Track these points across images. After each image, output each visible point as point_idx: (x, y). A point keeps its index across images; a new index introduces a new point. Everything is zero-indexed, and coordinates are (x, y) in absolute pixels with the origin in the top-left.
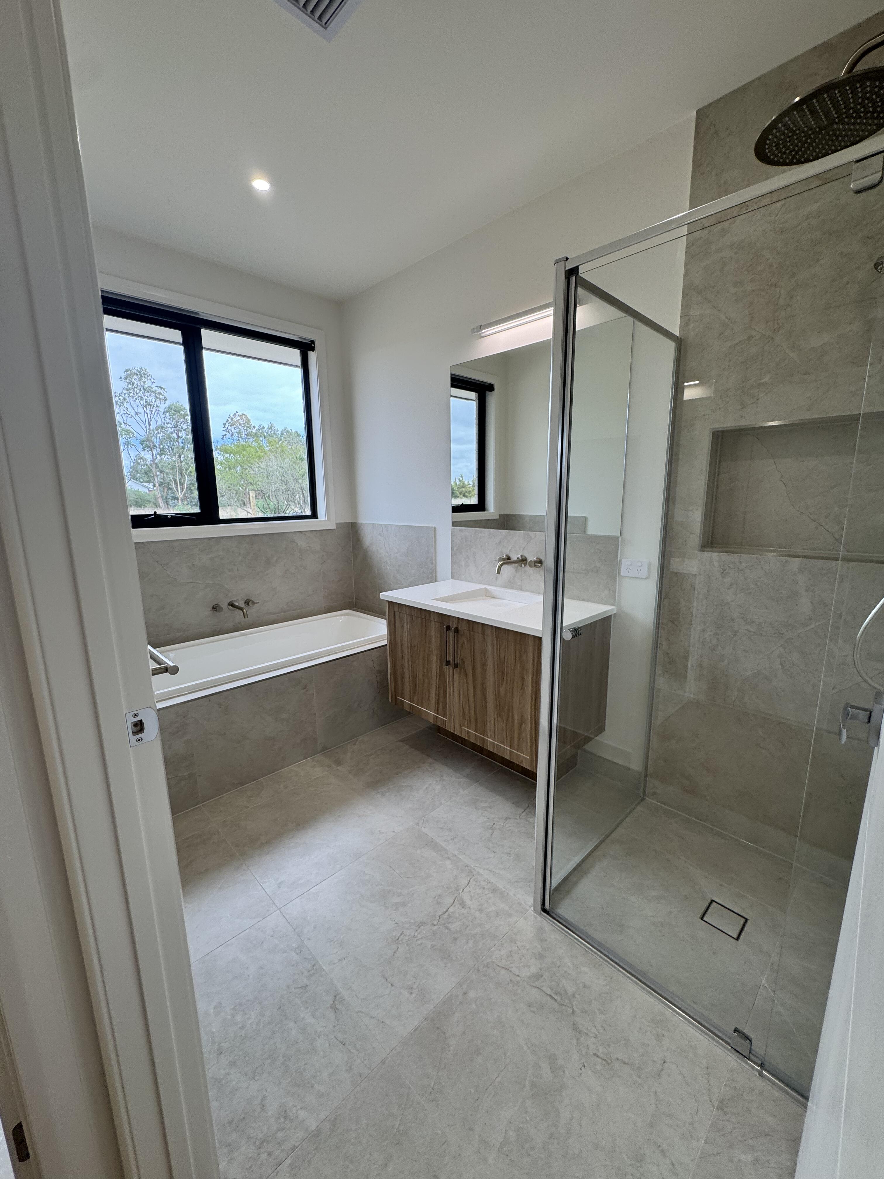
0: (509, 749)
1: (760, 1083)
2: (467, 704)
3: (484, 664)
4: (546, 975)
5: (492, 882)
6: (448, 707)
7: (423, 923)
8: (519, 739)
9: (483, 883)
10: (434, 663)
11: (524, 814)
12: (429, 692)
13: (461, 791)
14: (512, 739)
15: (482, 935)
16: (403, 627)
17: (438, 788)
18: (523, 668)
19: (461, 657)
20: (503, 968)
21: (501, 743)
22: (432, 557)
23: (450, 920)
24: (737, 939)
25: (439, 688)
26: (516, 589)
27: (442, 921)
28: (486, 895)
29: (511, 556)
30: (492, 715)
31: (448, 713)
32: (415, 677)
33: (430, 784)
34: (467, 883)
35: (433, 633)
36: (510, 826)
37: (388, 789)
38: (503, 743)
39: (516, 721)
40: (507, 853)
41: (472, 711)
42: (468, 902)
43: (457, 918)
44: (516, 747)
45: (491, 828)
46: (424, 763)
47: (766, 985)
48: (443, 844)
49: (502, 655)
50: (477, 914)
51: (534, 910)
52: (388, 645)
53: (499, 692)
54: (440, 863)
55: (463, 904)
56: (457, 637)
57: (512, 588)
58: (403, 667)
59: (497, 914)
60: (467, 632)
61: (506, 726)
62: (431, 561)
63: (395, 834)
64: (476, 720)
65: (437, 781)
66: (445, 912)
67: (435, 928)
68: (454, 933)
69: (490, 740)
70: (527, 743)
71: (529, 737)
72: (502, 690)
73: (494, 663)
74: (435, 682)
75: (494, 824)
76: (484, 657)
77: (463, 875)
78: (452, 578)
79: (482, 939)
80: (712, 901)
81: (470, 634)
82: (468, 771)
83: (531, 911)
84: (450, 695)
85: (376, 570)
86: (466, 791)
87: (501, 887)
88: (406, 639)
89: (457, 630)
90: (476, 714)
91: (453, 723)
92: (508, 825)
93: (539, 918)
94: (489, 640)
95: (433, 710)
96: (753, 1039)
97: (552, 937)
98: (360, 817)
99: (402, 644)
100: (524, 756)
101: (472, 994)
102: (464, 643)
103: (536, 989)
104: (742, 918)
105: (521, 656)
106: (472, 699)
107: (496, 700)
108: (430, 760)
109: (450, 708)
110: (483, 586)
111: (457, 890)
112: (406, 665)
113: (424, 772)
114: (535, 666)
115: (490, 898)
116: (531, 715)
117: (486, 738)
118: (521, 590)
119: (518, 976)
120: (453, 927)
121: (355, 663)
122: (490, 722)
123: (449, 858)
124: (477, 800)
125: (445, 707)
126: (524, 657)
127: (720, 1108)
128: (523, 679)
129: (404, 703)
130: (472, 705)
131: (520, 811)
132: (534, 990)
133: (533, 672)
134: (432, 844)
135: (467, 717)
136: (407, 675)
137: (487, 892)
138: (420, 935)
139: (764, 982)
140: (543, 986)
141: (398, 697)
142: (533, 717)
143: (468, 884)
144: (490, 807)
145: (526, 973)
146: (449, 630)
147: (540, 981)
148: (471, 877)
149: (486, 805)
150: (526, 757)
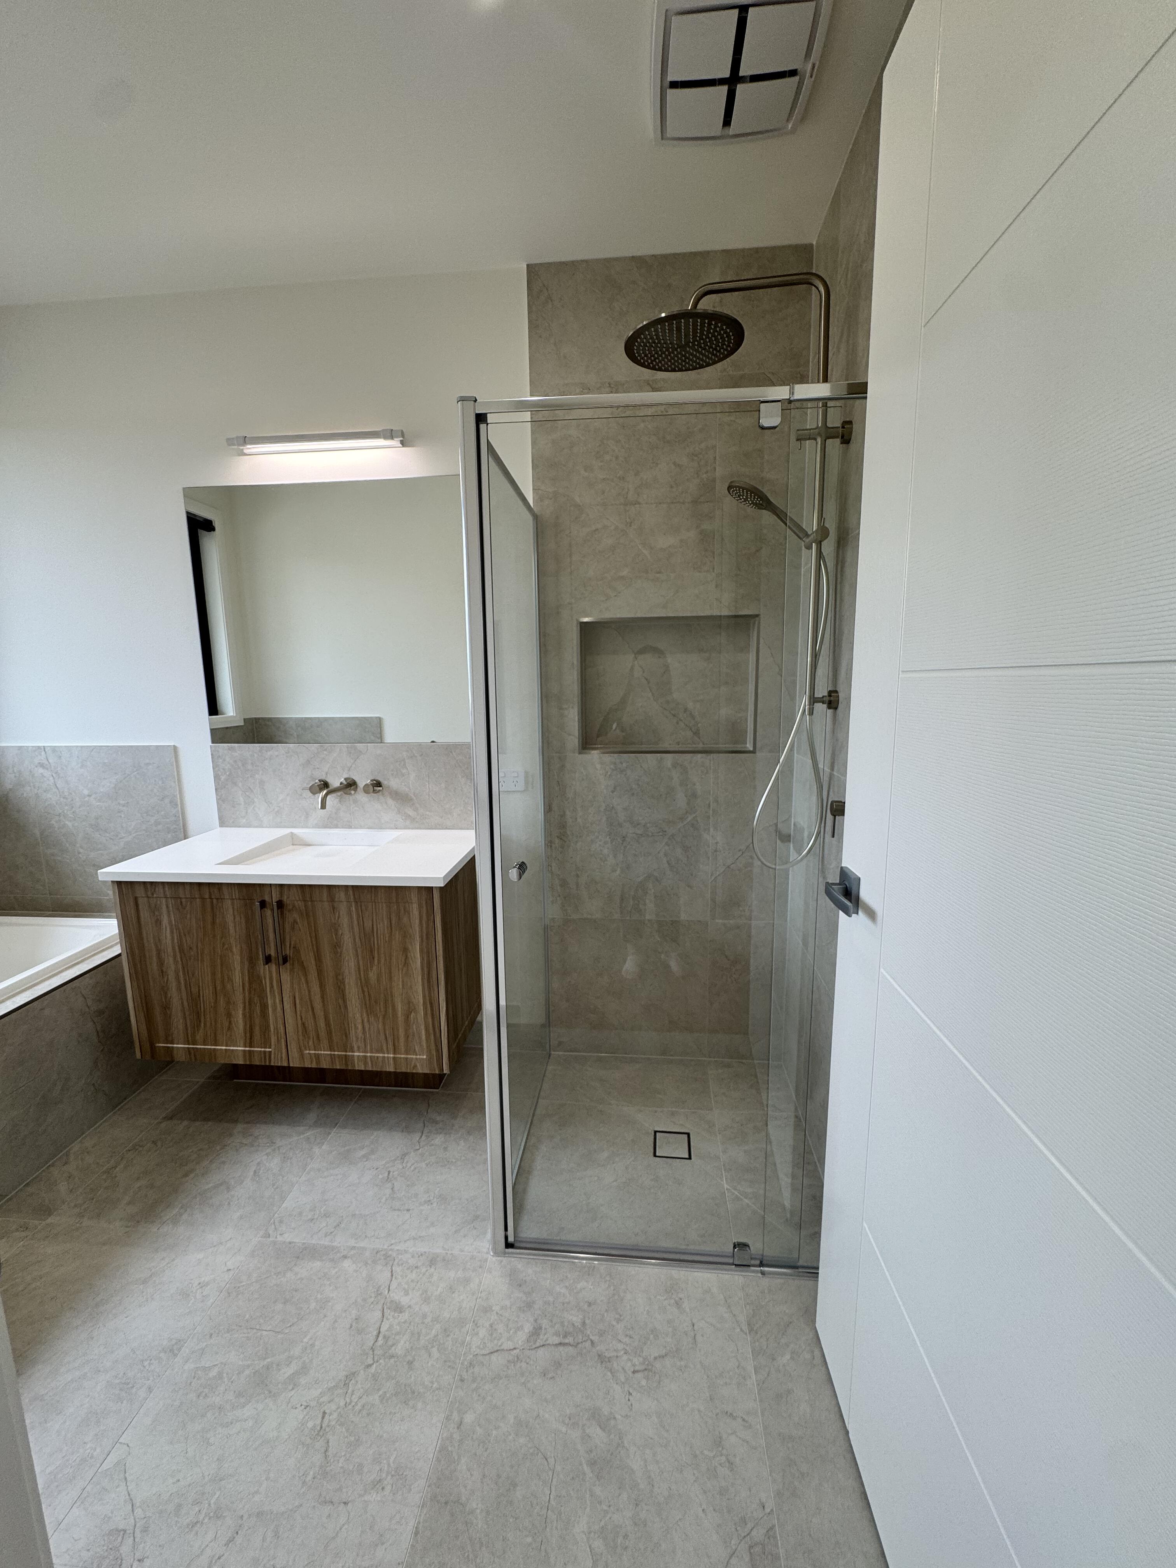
0: (392, 1056)
1: (765, 1282)
2: (310, 1012)
3: (336, 947)
4: (545, 1323)
5: (425, 1252)
6: (272, 1030)
7: (351, 1376)
8: (407, 1037)
9: (412, 1262)
10: (237, 966)
11: (424, 1137)
12: (229, 1015)
13: (316, 1150)
14: (396, 1039)
15: (445, 1330)
16: (158, 922)
17: (274, 1163)
18: (405, 935)
19: (293, 943)
20: (492, 1353)
21: (378, 1051)
22: (175, 796)
23: (390, 1343)
24: (690, 1158)
25: (250, 1004)
26: (343, 828)
27: (378, 1352)
28: (424, 1274)
29: (330, 780)
30: (358, 1015)
31: (273, 1040)
32: (194, 1000)
33: (259, 1164)
34: (390, 1274)
35: (229, 918)
36: (412, 1165)
37: (182, 1208)
38: (380, 1050)
39: (400, 1014)
40: (425, 1202)
41: (322, 1024)
42: (405, 1301)
43: (398, 1333)
44: (403, 1050)
45: (387, 1180)
46: (231, 1135)
47: (729, 1187)
48: (326, 1242)
49: (368, 924)
50: (426, 1308)
51: (496, 1254)
52: (124, 958)
53: (367, 980)
54: (334, 1272)
55: (398, 1308)
56: (282, 913)
57: (336, 827)
58: (164, 990)
59: (451, 1289)
60: (301, 904)
61: (384, 1024)
62: (173, 803)
63: (231, 1273)
64: (329, 1033)
65: (267, 1154)
66: (378, 1336)
67: (373, 1369)
68: (405, 1356)
69: (358, 1054)
70: (420, 1038)
71: (423, 1027)
72: (372, 975)
73: (354, 939)
74: (241, 997)
75: (389, 1172)
76: (336, 935)
77: (379, 1267)
78: (221, 826)
79: (448, 1336)
80: (655, 1132)
81: (306, 906)
82: (312, 1116)
83: (492, 1259)
84: (275, 1010)
85: (37, 832)
86: (324, 1147)
87: (438, 1251)
88: (168, 938)
89: (280, 904)
90: (328, 1024)
91: (284, 1051)
92: (409, 1165)
93: (505, 1260)
94: (343, 908)
95: (242, 1044)
96: (749, 1243)
97: (530, 1271)
98: (145, 1282)
99: (159, 952)
100: (418, 1057)
101: (469, 1418)
102: (295, 922)
103: (542, 1349)
104: (684, 1135)
105: (399, 919)
106: (318, 1005)
107: (363, 992)
108: (240, 1127)
109: (276, 1029)
110: (286, 831)
111: (379, 1294)
112: (173, 985)
113: (237, 1150)
114: (424, 928)
115: (431, 1276)
116: (424, 997)
117: (350, 1054)
118: (350, 827)
119: (515, 1349)
120: (399, 1349)
121: (47, 1012)
122: (356, 1028)
123: (345, 1257)
124: (348, 1151)
125: (265, 1029)
126: (405, 920)
127: (751, 1330)
128: (405, 950)
129: (175, 1052)
130: (320, 1013)
131: (416, 1137)
132: (541, 1352)
133: (421, 937)
134: (309, 1252)
135: (312, 1034)
136: (176, 1003)
137: (424, 1270)
138: (354, 1396)
139: (726, 1186)
140: (547, 1340)
141: (157, 1045)
142: (428, 998)
143: (392, 1276)
144: (373, 1152)
145: (521, 1337)
146: (265, 907)
147: (541, 1337)
148: (391, 1264)
149: (363, 1152)
150: (421, 1057)
